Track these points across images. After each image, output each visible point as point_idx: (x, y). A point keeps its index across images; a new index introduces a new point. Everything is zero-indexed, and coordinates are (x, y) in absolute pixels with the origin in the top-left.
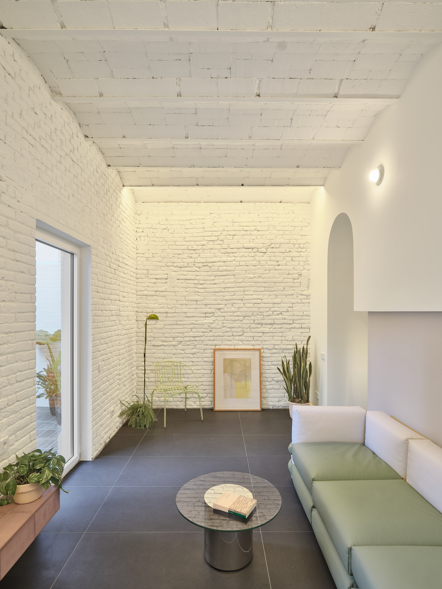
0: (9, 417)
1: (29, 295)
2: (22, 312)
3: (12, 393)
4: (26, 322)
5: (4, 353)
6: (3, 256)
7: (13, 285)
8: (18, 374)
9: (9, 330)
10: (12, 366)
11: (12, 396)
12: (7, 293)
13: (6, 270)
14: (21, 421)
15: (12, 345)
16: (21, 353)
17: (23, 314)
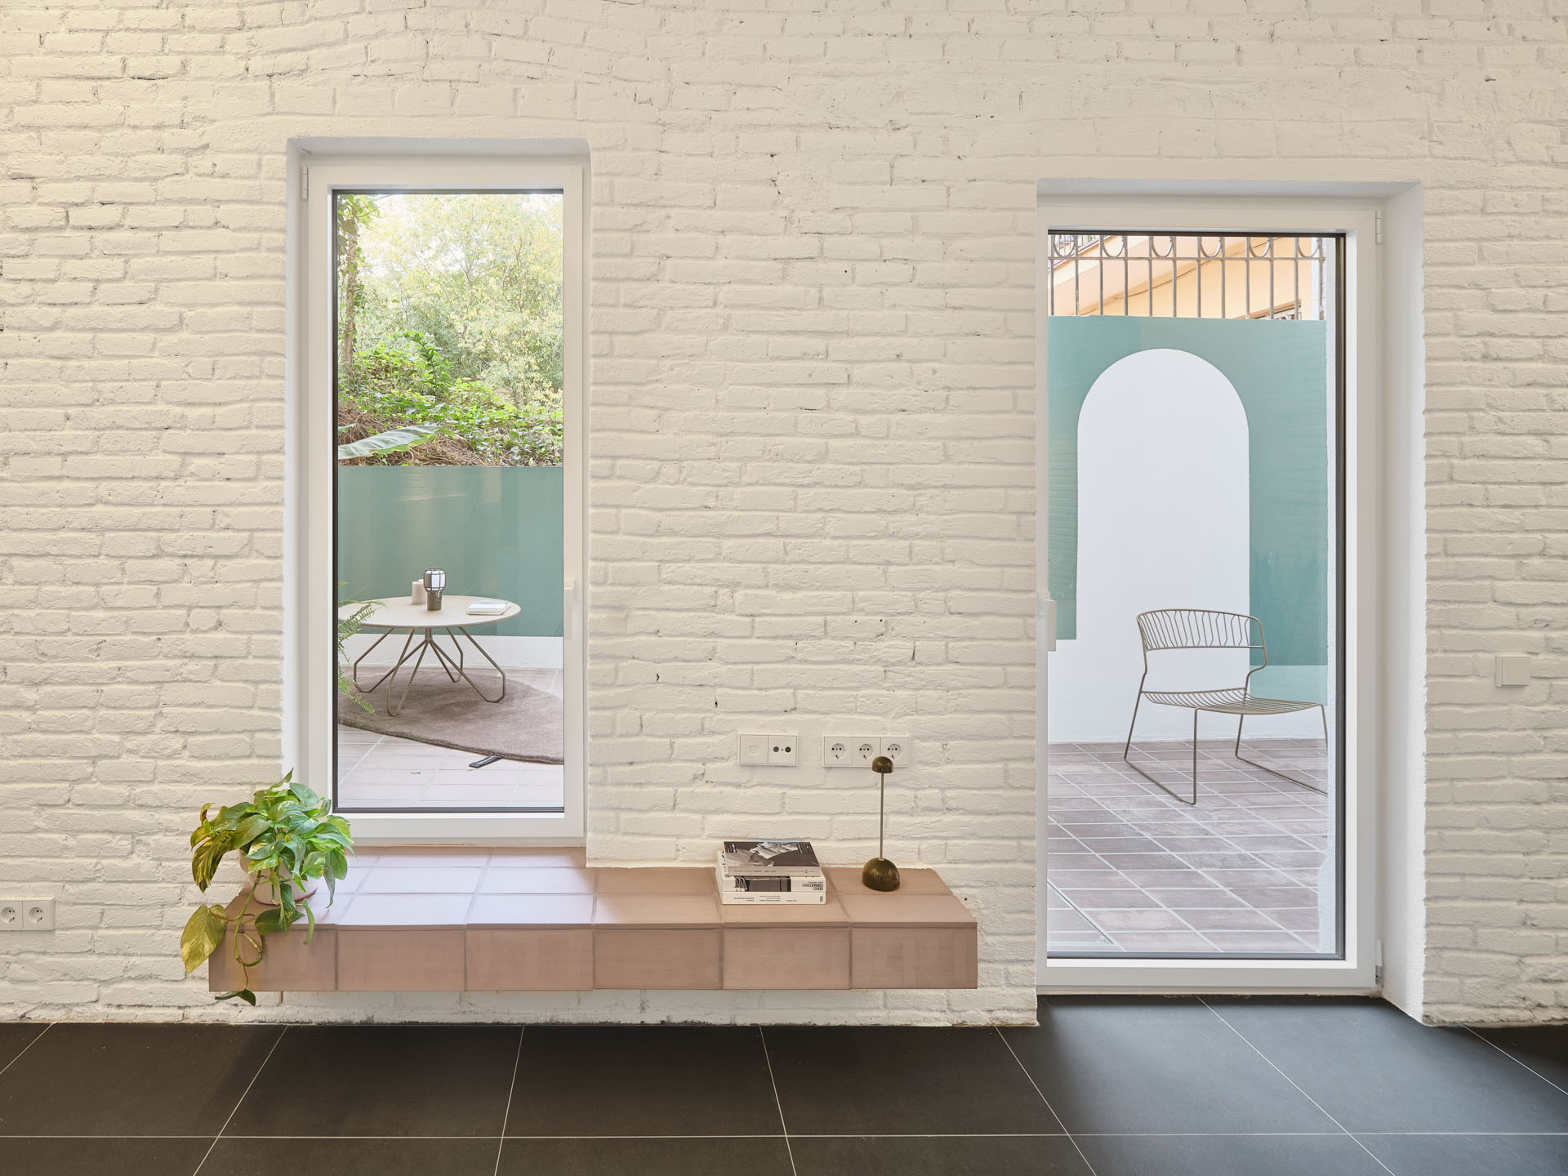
0: (922, 692)
1: (1009, 393)
2: (975, 438)
3: (932, 635)
4: (994, 463)
5: (901, 534)
6: (901, 306)
7: (934, 372)
8: (952, 593)
9: (920, 480)
10: (929, 570)
11: (930, 643)
12: (913, 392)
13: (912, 337)
14: (966, 716)
15: (933, 517)
16: (969, 541)
17: (977, 443)
